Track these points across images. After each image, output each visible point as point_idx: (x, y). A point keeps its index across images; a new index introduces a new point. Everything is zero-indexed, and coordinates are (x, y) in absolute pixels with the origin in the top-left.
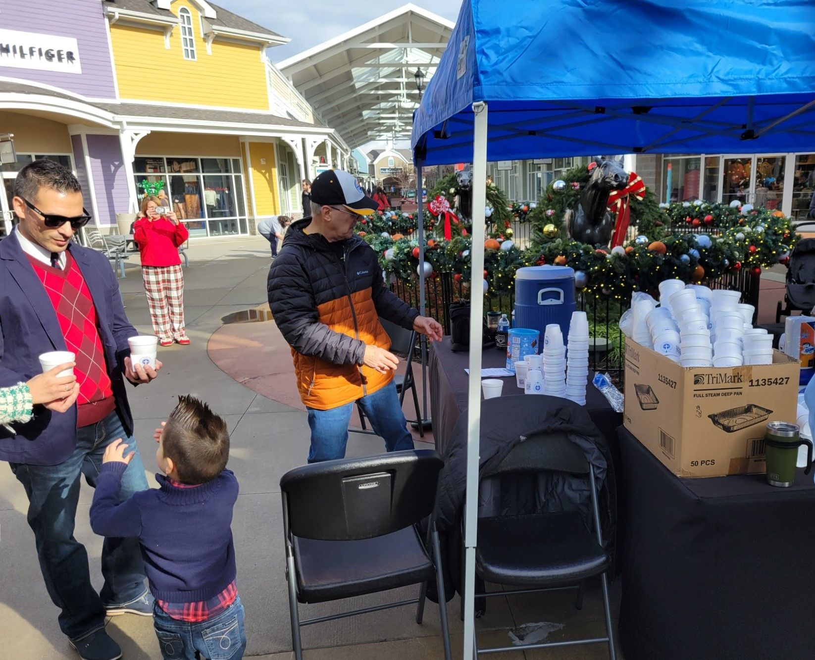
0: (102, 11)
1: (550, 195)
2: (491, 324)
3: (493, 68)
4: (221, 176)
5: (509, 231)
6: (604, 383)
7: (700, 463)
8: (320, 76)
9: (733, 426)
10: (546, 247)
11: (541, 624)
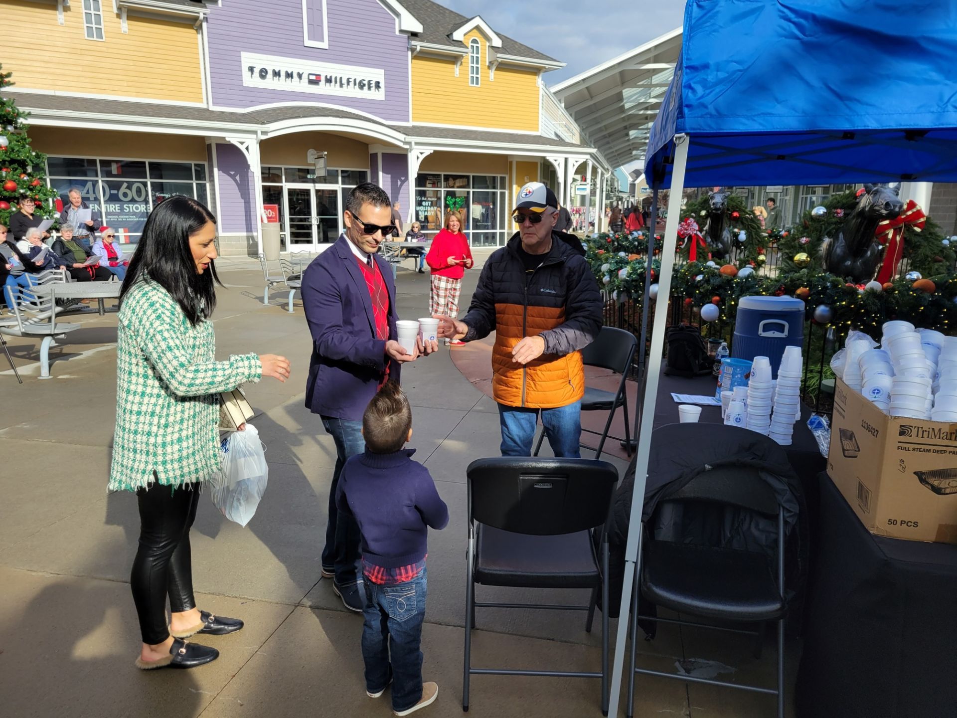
0: (406, 45)
1: (807, 223)
2: (711, 351)
3: (699, 101)
4: (488, 192)
5: (762, 257)
6: (820, 425)
7: (899, 523)
8: (592, 97)
9: (945, 488)
10: (788, 277)
11: (711, 662)
